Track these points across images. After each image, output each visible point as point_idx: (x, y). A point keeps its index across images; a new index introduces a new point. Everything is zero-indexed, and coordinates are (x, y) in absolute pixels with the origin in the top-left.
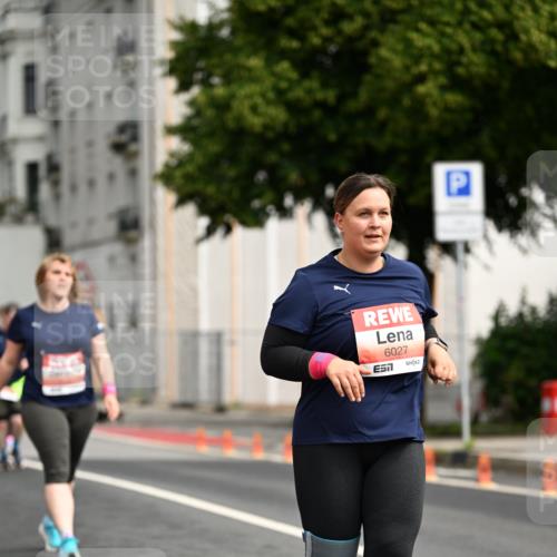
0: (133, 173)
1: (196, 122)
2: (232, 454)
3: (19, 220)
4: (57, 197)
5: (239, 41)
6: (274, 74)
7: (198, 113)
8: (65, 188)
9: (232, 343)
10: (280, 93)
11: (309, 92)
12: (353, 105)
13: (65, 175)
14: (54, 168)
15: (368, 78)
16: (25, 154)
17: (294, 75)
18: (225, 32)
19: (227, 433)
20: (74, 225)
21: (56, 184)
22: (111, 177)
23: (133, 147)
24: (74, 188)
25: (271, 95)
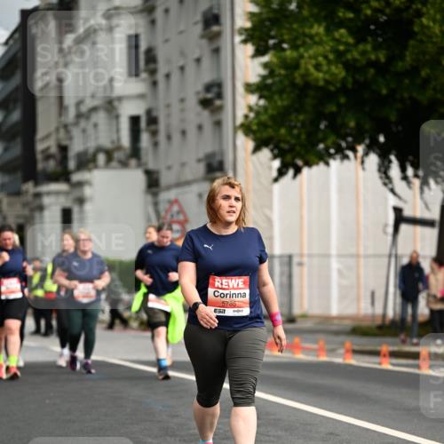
0: (218, 124)
1: (269, 81)
2: (301, 357)
3: (124, 164)
4: (156, 144)
5: (305, 13)
6: (335, 40)
7: (272, 74)
8: (162, 137)
9: (301, 264)
10: (339, 55)
11: (364, 53)
12: (400, 66)
13: (162, 127)
14: (152, 121)
15: (412, 42)
16: (129, 109)
17: (351, 40)
18: (293, 6)
19: (297, 340)
20: (169, 168)
21: (154, 133)
22: (200, 127)
23: (218, 103)
24: (169, 137)
25: (331, 56)
